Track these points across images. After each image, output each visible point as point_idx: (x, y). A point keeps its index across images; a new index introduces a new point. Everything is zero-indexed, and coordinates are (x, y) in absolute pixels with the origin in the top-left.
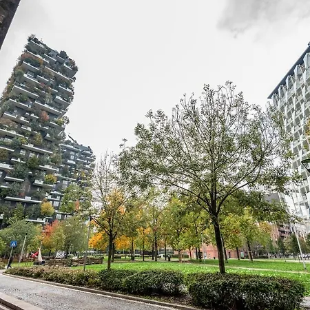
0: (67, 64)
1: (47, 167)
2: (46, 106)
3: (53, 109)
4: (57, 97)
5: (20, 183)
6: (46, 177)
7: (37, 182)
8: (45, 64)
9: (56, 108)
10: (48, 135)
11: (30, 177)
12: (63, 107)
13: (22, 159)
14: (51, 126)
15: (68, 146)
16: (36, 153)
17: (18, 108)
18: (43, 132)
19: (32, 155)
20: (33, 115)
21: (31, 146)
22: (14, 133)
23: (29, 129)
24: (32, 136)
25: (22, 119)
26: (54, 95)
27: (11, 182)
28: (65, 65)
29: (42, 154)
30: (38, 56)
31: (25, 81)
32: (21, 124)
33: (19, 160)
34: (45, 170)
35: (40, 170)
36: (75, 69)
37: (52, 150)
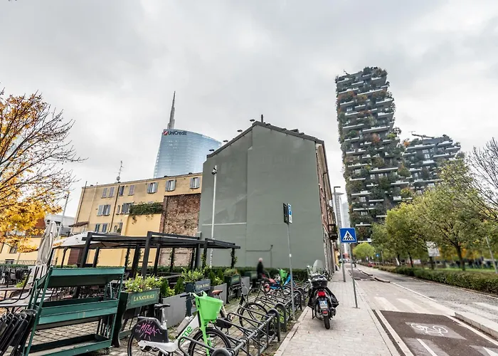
0: (374, 76)
1: (398, 182)
2: (373, 128)
3: (380, 128)
4: (379, 114)
5: (381, 202)
6: (402, 191)
7: (395, 198)
8: (356, 93)
9: (382, 125)
10: (386, 154)
11: (387, 195)
12: (389, 119)
13: (374, 183)
14: (385, 144)
15: (416, 146)
16: (384, 172)
17: (353, 142)
18: (381, 153)
19: (381, 176)
20: (366, 143)
21: (377, 169)
22: (359, 164)
23: (369, 156)
24: (373, 160)
25: (360, 150)
26: (375, 114)
27: (375, 203)
28: (373, 79)
29: (388, 172)
30: (348, 90)
31: (348, 118)
32: (361, 154)
33: (372, 185)
34: (398, 186)
35: (393, 186)
36: (384, 74)
37: (396, 166)
